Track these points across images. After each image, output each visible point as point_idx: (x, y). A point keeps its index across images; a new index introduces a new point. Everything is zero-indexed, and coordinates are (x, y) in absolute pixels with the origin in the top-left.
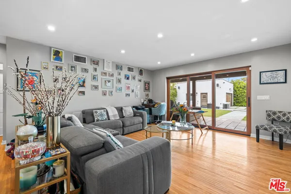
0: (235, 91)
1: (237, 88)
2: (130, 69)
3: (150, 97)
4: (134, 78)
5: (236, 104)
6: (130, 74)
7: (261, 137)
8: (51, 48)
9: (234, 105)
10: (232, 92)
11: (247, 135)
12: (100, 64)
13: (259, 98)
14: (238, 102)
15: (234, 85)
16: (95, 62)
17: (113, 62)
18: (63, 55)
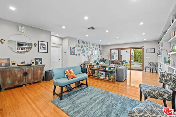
0: (135, 54)
1: (136, 53)
2: (97, 45)
3: (103, 57)
4: (98, 49)
5: (135, 61)
6: (97, 47)
7: (147, 71)
8: (77, 39)
9: (134, 62)
10: (133, 55)
11: (142, 70)
12: (89, 44)
13: (146, 57)
14: (136, 60)
15: (135, 51)
16: (87, 43)
17: (92, 43)
18: (80, 41)
